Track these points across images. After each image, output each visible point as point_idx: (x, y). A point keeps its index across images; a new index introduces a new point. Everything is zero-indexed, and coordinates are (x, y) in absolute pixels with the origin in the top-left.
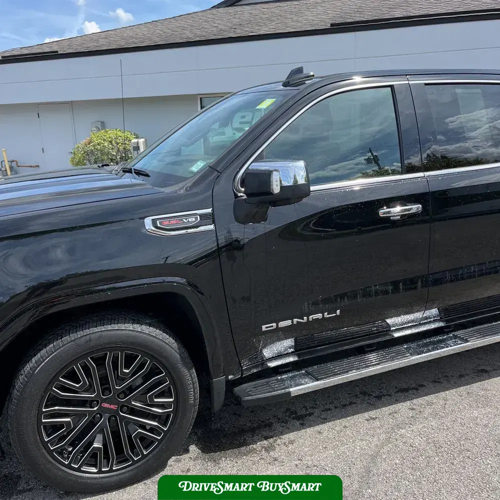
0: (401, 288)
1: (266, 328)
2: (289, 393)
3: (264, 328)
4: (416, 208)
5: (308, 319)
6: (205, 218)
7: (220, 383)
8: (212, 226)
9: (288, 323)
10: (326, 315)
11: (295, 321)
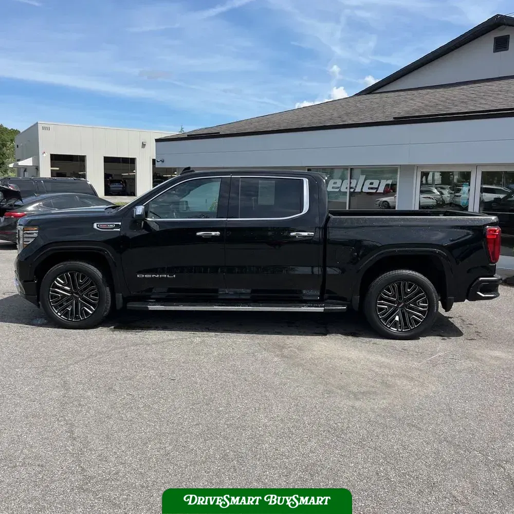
0: (209, 270)
1: (139, 276)
2: (148, 308)
4: (218, 233)
5: (159, 276)
6: (117, 226)
7: (119, 296)
8: (119, 230)
9: (150, 276)
10: (168, 276)
11: (153, 276)
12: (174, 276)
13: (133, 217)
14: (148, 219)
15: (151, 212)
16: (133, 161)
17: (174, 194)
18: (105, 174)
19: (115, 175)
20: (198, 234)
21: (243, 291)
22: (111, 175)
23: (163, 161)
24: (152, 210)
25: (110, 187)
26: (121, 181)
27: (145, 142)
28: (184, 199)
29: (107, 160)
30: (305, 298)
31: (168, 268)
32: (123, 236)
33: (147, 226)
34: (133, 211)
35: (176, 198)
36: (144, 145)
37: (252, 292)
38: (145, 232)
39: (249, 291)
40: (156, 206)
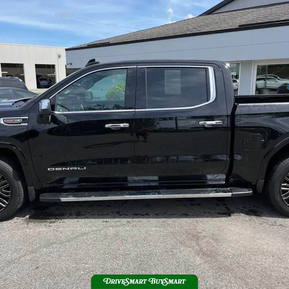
0: (119, 162)
1: (50, 169)
2: (60, 200)
3: (49, 169)
4: (127, 125)
5: (70, 169)
6: (24, 121)
7: (31, 190)
8: (27, 124)
9: (60, 169)
10: (79, 168)
11: (64, 169)
12: (85, 168)
13: (39, 112)
14: (56, 112)
15: (58, 104)
16: (53, 66)
17: (80, 87)
18: (36, 75)
19: (43, 76)
20: (107, 126)
21: (151, 178)
22: (41, 76)
23: (71, 64)
24: (59, 103)
25: (40, 83)
26: (47, 79)
27: (61, 55)
28: (89, 90)
29: (37, 66)
30: (210, 183)
31: (78, 161)
32: (31, 131)
33: (55, 119)
34: (39, 104)
35: (82, 90)
36: (59, 56)
37: (159, 180)
38: (53, 125)
39: (156, 178)
40: (64, 98)
